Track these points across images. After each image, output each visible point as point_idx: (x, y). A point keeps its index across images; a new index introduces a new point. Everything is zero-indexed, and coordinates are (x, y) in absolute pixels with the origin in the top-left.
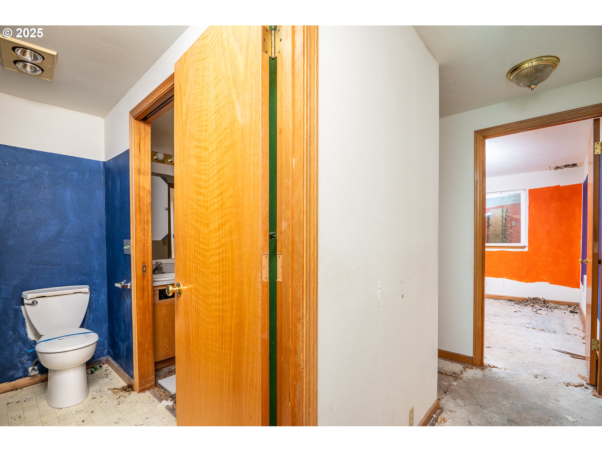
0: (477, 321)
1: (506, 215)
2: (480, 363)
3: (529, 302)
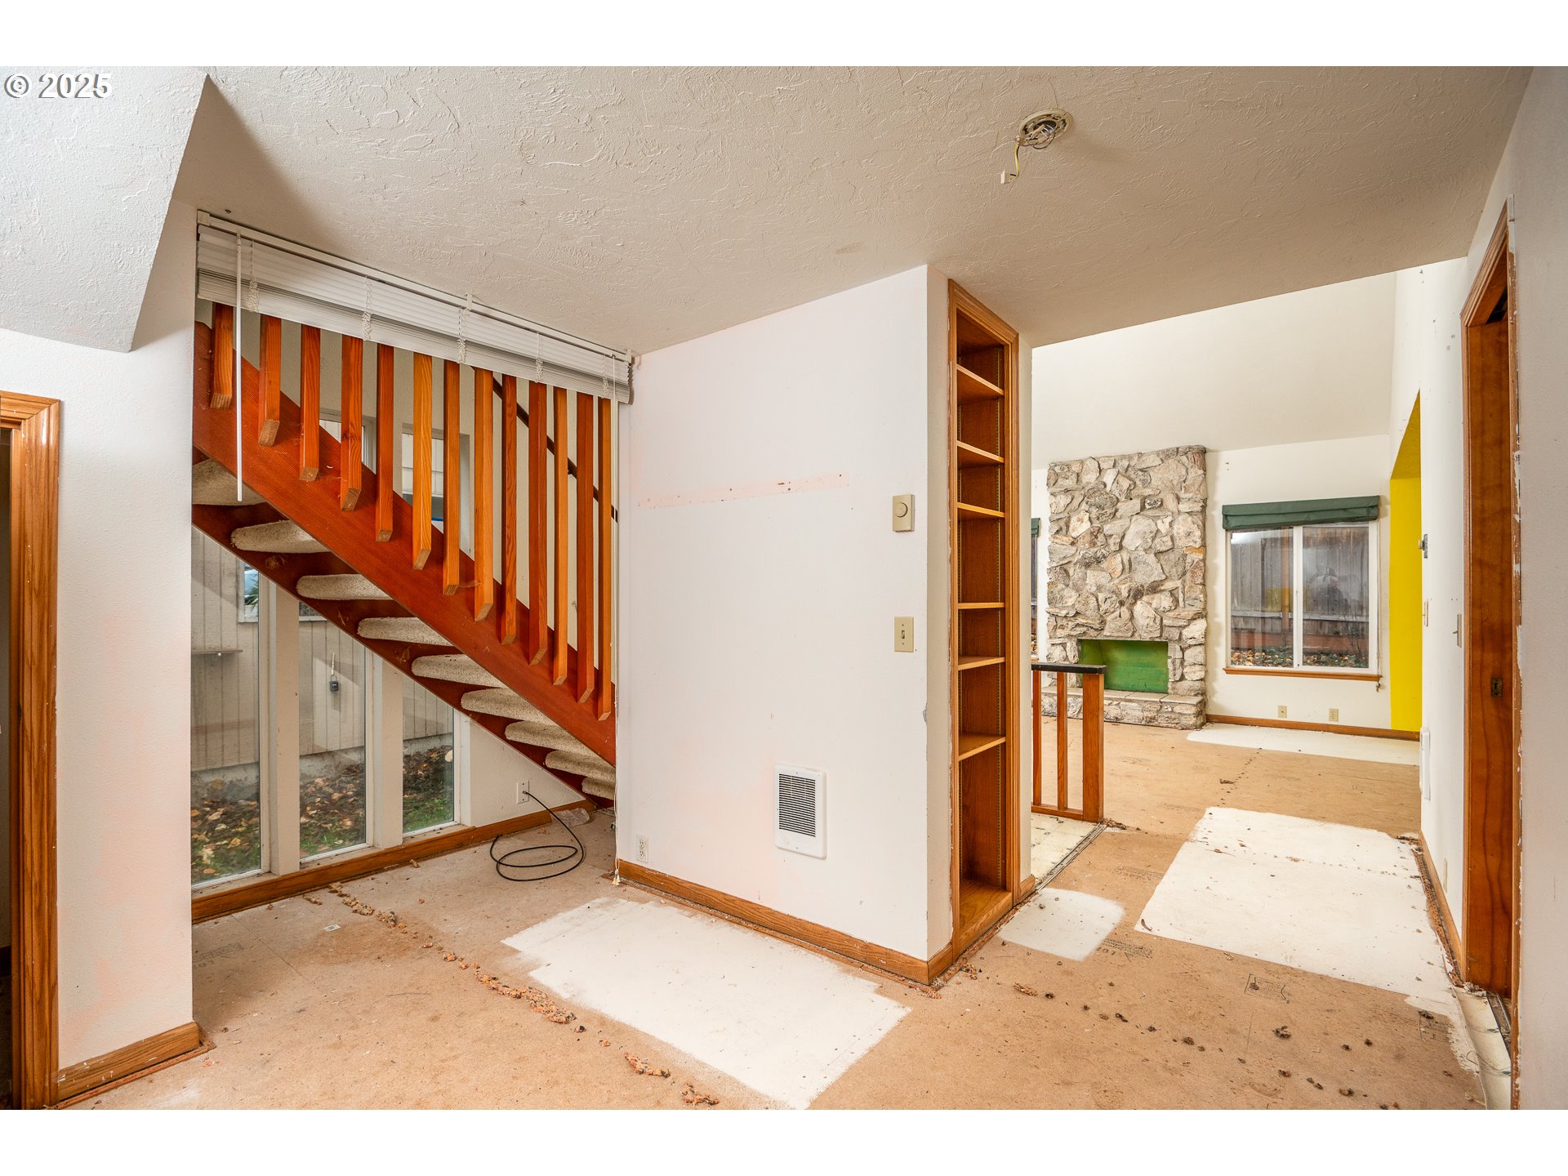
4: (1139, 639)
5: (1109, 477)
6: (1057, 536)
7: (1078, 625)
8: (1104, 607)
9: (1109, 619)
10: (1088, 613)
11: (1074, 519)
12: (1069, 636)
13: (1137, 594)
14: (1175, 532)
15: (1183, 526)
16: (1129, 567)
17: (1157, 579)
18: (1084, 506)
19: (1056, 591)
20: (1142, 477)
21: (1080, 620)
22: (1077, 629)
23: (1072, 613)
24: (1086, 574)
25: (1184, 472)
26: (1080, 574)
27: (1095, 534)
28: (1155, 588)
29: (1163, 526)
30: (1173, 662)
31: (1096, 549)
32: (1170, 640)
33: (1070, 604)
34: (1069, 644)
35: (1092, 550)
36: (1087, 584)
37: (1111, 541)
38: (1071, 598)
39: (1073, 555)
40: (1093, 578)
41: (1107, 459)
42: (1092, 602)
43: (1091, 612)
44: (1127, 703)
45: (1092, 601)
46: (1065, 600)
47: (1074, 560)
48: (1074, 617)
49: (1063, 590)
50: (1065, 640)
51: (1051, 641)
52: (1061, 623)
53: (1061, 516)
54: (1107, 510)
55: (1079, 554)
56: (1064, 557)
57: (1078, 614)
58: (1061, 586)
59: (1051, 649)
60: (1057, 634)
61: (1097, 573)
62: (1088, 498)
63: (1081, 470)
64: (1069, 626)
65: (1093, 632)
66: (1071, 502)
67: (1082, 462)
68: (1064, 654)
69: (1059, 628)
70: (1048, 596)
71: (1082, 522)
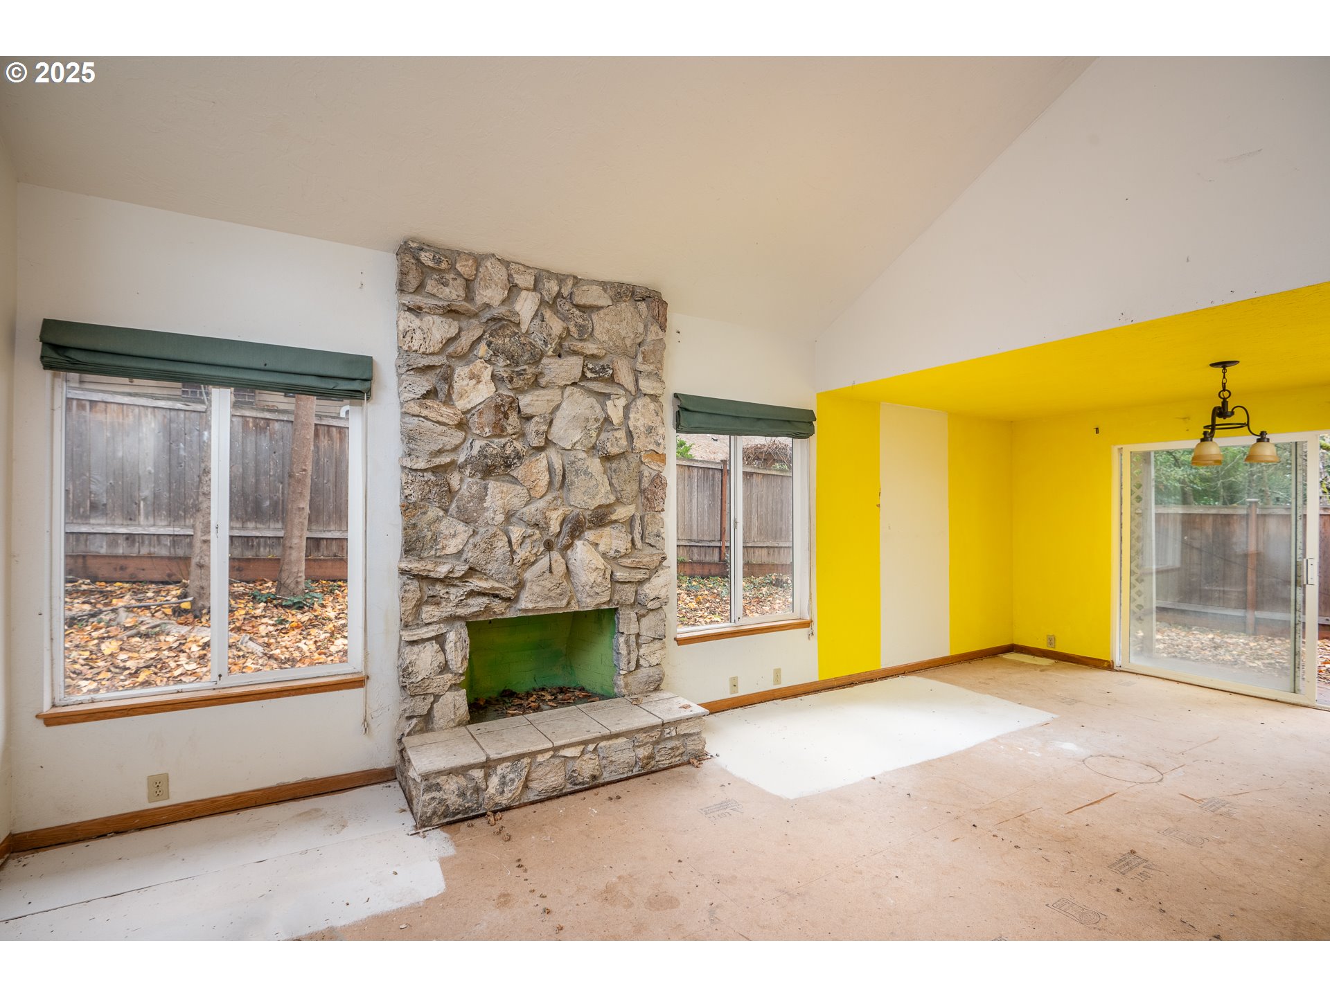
4: (577, 609)
5: (526, 306)
6: (429, 402)
7: (472, 594)
8: (522, 554)
9: (528, 575)
10: (492, 568)
11: (461, 372)
12: (451, 620)
13: (575, 528)
14: (631, 424)
15: (643, 415)
16: (561, 482)
17: (604, 501)
18: (482, 350)
19: (423, 522)
20: (580, 321)
21: (476, 583)
22: (471, 601)
23: (461, 569)
24: (486, 488)
25: (641, 330)
26: (475, 488)
27: (503, 409)
28: (601, 518)
29: (615, 410)
30: (627, 642)
31: (504, 441)
32: (622, 605)
33: (451, 550)
34: (452, 636)
35: (496, 440)
36: (486, 509)
37: (531, 428)
38: (454, 536)
39: (456, 449)
40: (499, 495)
41: (522, 269)
42: (501, 547)
43: (496, 565)
44: (610, 742)
45: (500, 544)
46: (443, 542)
47: (461, 459)
48: (463, 578)
49: (438, 520)
50: (443, 628)
51: (408, 636)
52: (431, 593)
53: (435, 361)
54: (526, 367)
55: (472, 447)
56: (439, 451)
57: (472, 571)
58: (434, 512)
59: (411, 654)
60: (424, 616)
61: (506, 487)
62: (491, 335)
63: (476, 275)
64: (452, 597)
65: (498, 606)
66: (458, 336)
67: (478, 260)
68: (441, 658)
69: (426, 603)
70: (406, 535)
71: (479, 382)
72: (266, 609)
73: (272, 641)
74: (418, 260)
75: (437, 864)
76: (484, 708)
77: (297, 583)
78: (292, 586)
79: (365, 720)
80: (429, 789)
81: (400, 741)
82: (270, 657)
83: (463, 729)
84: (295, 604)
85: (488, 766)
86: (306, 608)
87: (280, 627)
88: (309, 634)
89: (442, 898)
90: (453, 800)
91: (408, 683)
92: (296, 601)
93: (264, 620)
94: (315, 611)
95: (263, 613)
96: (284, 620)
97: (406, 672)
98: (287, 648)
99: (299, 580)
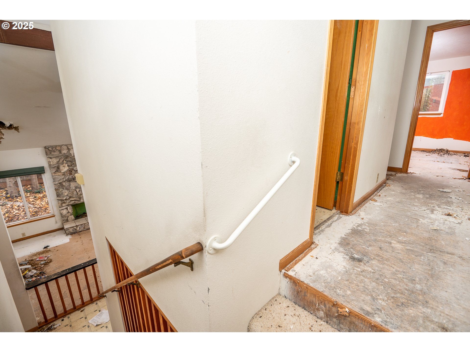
0: (408, 147)
1: (429, 94)
2: (405, 171)
3: (437, 152)
5: (72, 152)
6: (56, 173)
7: (71, 201)
8: (79, 193)
10: (74, 196)
11: (61, 166)
12: (68, 205)
18: (65, 162)
19: (59, 191)
21: (71, 199)
22: (71, 202)
23: (68, 198)
24: (70, 184)
26: (68, 184)
27: (71, 171)
31: (72, 176)
33: (66, 195)
34: (69, 208)
35: (70, 176)
36: (71, 187)
38: (66, 193)
39: (63, 179)
42: (75, 193)
43: (75, 196)
46: (64, 194)
47: (65, 180)
48: (69, 199)
49: (62, 191)
50: (67, 207)
51: (60, 209)
52: (63, 202)
53: (56, 165)
54: (74, 163)
55: (66, 178)
56: (60, 180)
57: (70, 197)
58: (61, 190)
59: (62, 211)
60: (63, 205)
61: (74, 183)
62: (66, 159)
63: (61, 149)
64: (67, 202)
65: (77, 202)
66: (59, 161)
67: (61, 146)
68: (67, 211)
69: (63, 203)
70: (57, 194)
71: (65, 167)
72: (30, 194)
73: (34, 202)
74: (49, 150)
75: (69, 239)
76: (79, 216)
77: (37, 187)
78: (36, 188)
79: (56, 222)
80: (67, 230)
81: (63, 224)
82: (35, 207)
83: (74, 221)
84: (38, 192)
85: (77, 226)
86: (41, 193)
87: (35, 199)
88: (43, 200)
89: (69, 242)
90: (72, 231)
91: (62, 216)
92: (38, 191)
93: (31, 197)
94: (44, 193)
95: (30, 195)
96: (36, 197)
97: (61, 214)
98: (38, 204)
99: (37, 186)
